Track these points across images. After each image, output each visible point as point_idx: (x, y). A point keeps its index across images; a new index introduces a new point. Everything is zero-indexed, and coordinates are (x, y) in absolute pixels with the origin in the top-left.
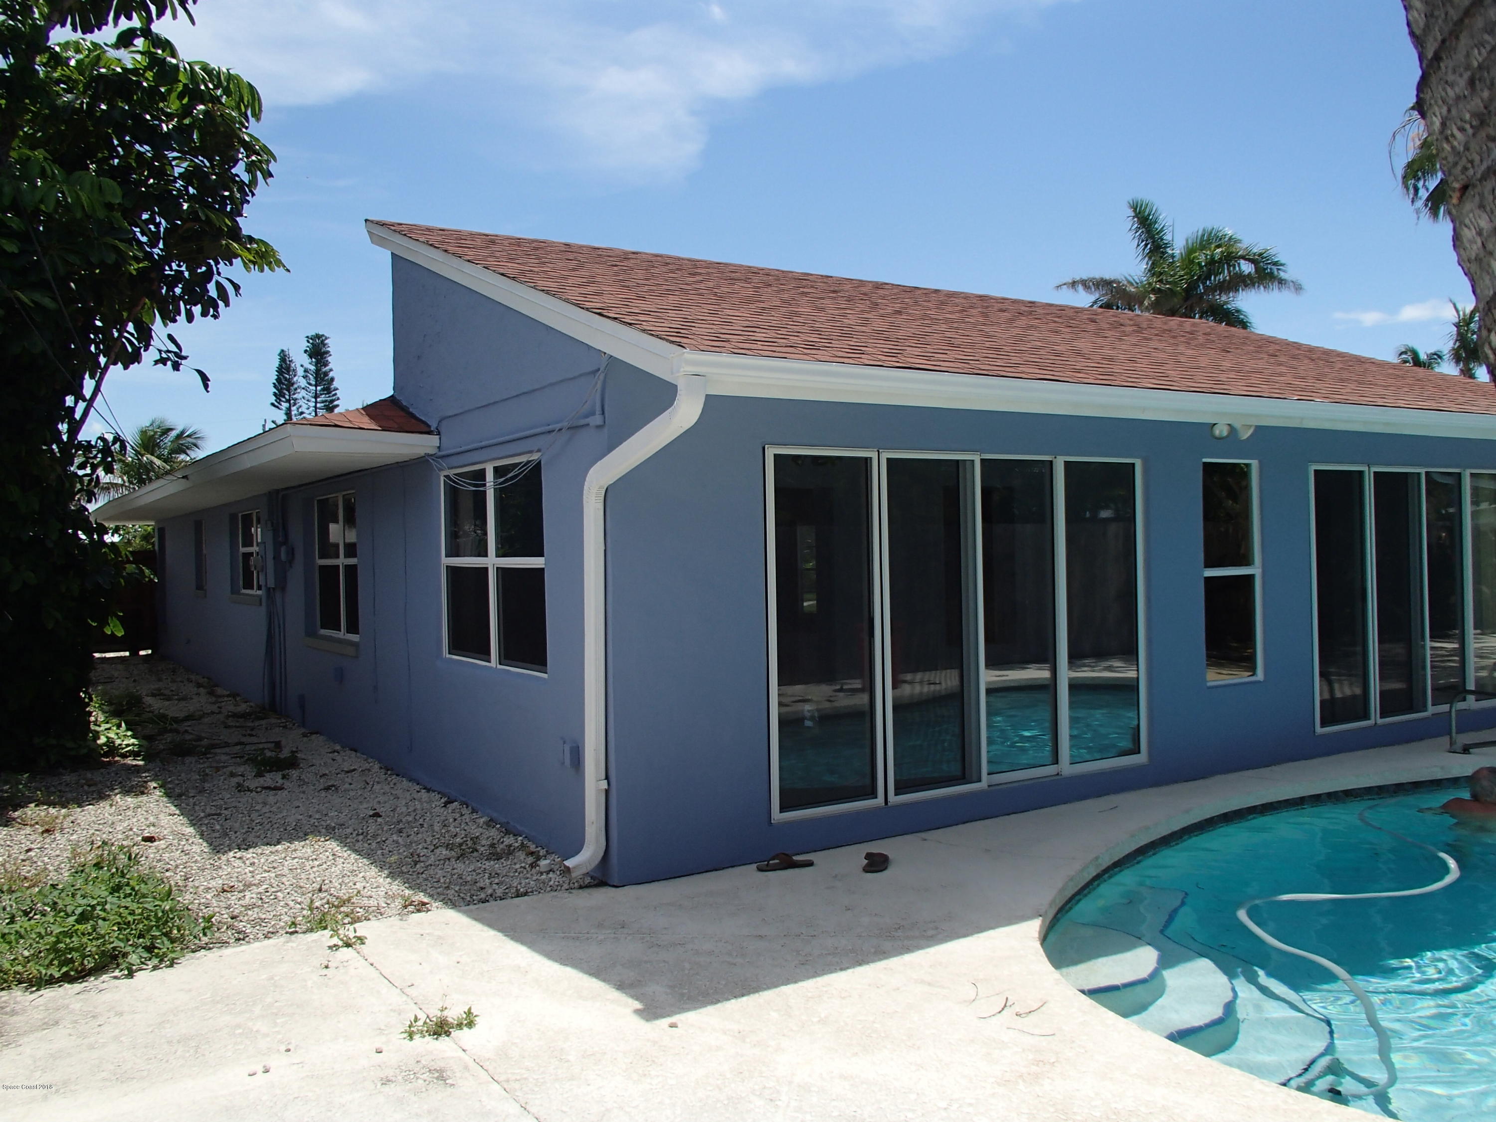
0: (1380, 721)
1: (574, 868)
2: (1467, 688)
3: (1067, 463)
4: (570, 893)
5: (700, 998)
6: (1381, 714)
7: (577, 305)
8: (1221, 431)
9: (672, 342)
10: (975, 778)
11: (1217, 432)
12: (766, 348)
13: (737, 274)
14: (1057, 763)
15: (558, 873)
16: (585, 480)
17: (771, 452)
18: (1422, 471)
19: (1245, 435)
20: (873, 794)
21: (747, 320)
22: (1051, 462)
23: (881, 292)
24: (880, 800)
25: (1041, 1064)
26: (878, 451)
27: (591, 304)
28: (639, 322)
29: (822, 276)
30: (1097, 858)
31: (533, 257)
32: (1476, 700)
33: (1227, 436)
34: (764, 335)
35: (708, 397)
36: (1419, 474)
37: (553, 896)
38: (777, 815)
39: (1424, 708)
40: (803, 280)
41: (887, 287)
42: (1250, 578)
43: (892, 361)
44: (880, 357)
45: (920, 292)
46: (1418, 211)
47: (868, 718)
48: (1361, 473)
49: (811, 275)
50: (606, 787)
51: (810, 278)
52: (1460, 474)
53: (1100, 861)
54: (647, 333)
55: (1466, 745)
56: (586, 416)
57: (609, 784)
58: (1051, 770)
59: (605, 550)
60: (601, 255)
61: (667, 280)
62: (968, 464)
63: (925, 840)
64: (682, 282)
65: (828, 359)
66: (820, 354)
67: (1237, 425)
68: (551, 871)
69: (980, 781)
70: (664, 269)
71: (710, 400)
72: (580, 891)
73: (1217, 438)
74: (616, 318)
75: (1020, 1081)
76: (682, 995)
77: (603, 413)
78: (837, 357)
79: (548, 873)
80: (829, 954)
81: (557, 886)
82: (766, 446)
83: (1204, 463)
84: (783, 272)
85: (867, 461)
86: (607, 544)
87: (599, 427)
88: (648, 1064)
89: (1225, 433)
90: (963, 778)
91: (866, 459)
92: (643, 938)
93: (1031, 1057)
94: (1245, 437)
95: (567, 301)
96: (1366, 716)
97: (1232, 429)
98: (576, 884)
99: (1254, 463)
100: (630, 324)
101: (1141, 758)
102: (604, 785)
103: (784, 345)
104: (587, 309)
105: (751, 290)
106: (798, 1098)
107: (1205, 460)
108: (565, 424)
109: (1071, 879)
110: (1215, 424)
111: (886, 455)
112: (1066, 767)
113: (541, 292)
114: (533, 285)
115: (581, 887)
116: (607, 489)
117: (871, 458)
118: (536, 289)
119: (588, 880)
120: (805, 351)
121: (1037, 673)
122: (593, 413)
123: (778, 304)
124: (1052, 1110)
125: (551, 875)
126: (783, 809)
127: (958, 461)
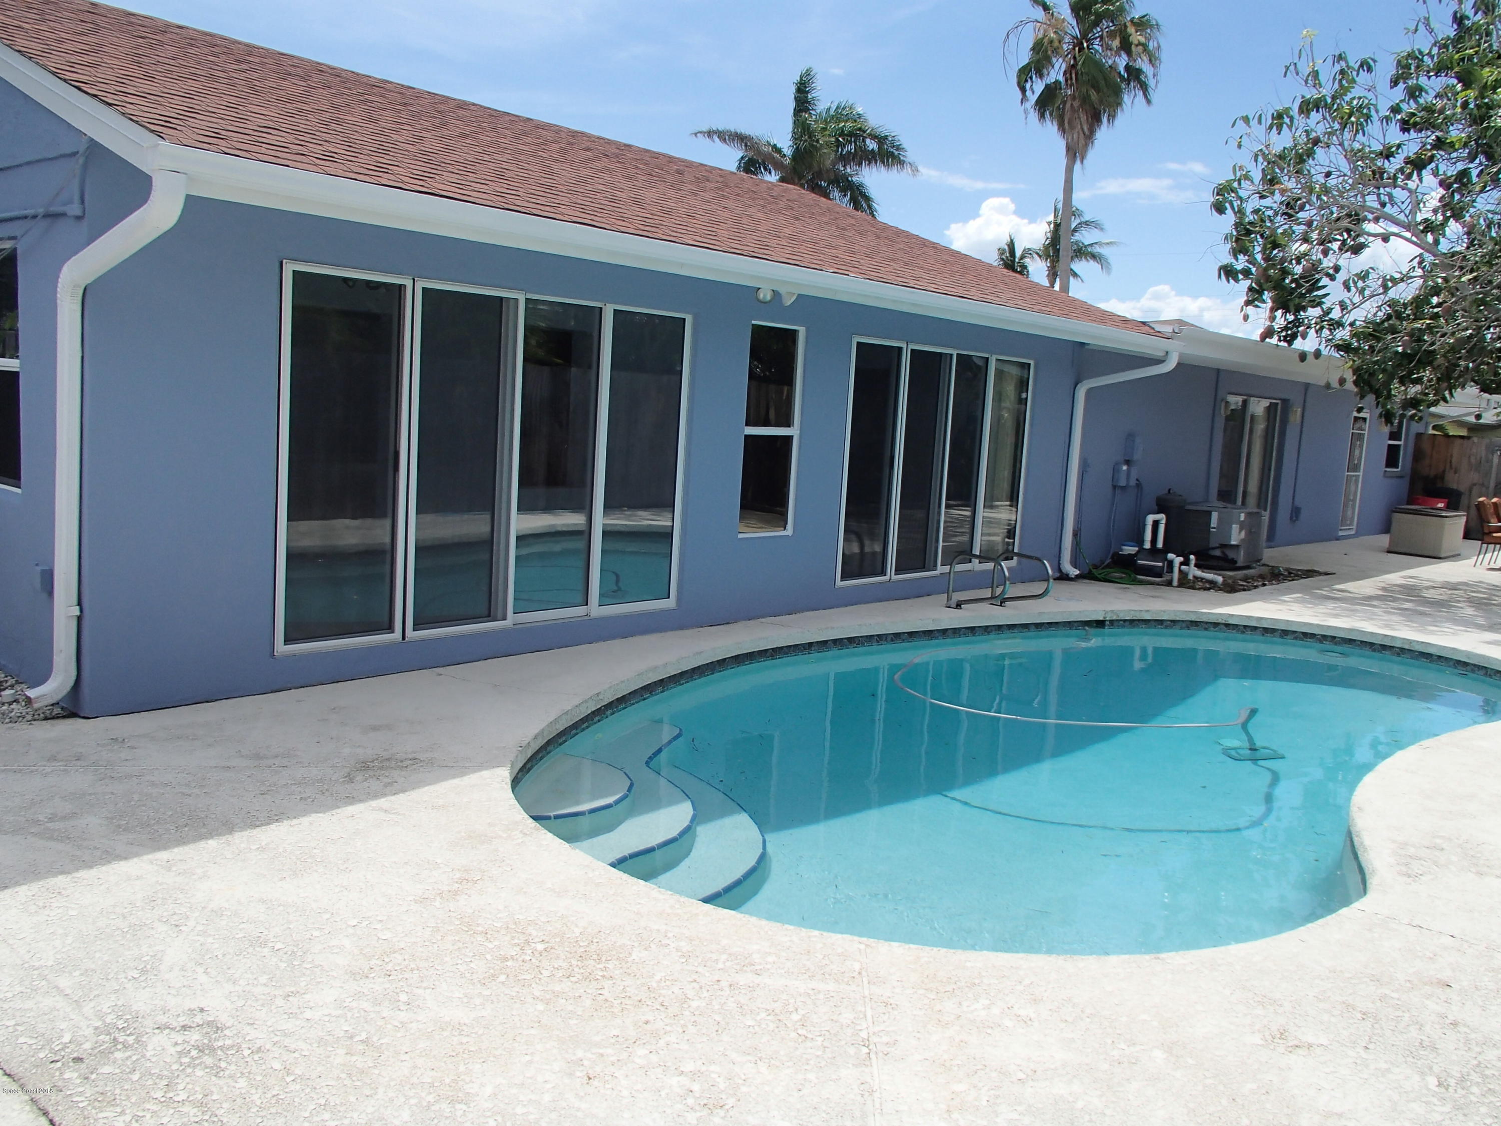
0: (895, 577)
1: (38, 698)
2: (973, 553)
3: (616, 311)
4: (30, 724)
5: (138, 829)
6: (896, 571)
7: (54, 73)
8: (765, 296)
9: (152, 131)
10: (500, 615)
11: (761, 296)
12: (270, 152)
13: (298, 69)
14: (587, 605)
15: (23, 704)
16: (58, 277)
17: (289, 269)
18: (954, 353)
19: (788, 302)
20: (390, 628)
21: (271, 121)
22: (601, 308)
23: (461, 112)
24: (397, 634)
25: (465, 882)
26: (414, 280)
27: (75, 75)
28: (124, 104)
29: (403, 86)
30: (598, 694)
31: (35, 11)
32: (980, 563)
33: (770, 301)
34: (279, 139)
35: (189, 198)
36: (951, 355)
37: (9, 728)
38: (281, 648)
39: (934, 567)
40: (380, 87)
41: (472, 108)
42: (788, 439)
43: (417, 185)
44: (404, 178)
45: (507, 118)
46: (1026, 112)
47: (388, 556)
48: (900, 349)
49: (391, 83)
50: (78, 613)
51: (388, 86)
52: (987, 359)
53: (601, 697)
54: (126, 117)
55: (959, 601)
56: (65, 204)
57: (81, 611)
58: (580, 611)
59: (83, 357)
60: (132, 23)
61: (199, 64)
62: (512, 303)
63: (441, 675)
64: (219, 68)
65: (340, 173)
66: (332, 167)
67: (782, 290)
68: (15, 701)
69: (505, 619)
70: (206, 50)
71: (191, 201)
72: (45, 722)
73: (759, 301)
74: (96, 96)
75: (438, 898)
76: (119, 826)
77: (82, 202)
78: (353, 172)
79: (10, 704)
80: (295, 784)
81: (19, 717)
82: (284, 261)
83: (753, 325)
84: (358, 74)
85: (401, 288)
86: (85, 351)
87: (79, 218)
88: (53, 896)
89: (768, 298)
90: (489, 616)
91: (400, 286)
92: (97, 770)
93: (458, 875)
94: (789, 303)
95: (44, 67)
96: (883, 573)
97: (776, 294)
98: (42, 715)
99: (802, 331)
100: (110, 105)
101: (670, 603)
102: (76, 611)
103: (294, 151)
104: (65, 80)
105: (302, 88)
106: (206, 922)
107: (754, 322)
108: (41, 211)
109: (567, 713)
110: (759, 288)
111: (421, 284)
112: (595, 609)
113: (17, 53)
114: (8, 42)
115: (46, 719)
116: (85, 289)
117: (405, 286)
118: (12, 48)
119: (57, 710)
120: (318, 161)
121: (571, 520)
122: (70, 202)
123: (325, 108)
124: (458, 922)
125: (14, 706)
126: (288, 641)
127: (501, 299)
